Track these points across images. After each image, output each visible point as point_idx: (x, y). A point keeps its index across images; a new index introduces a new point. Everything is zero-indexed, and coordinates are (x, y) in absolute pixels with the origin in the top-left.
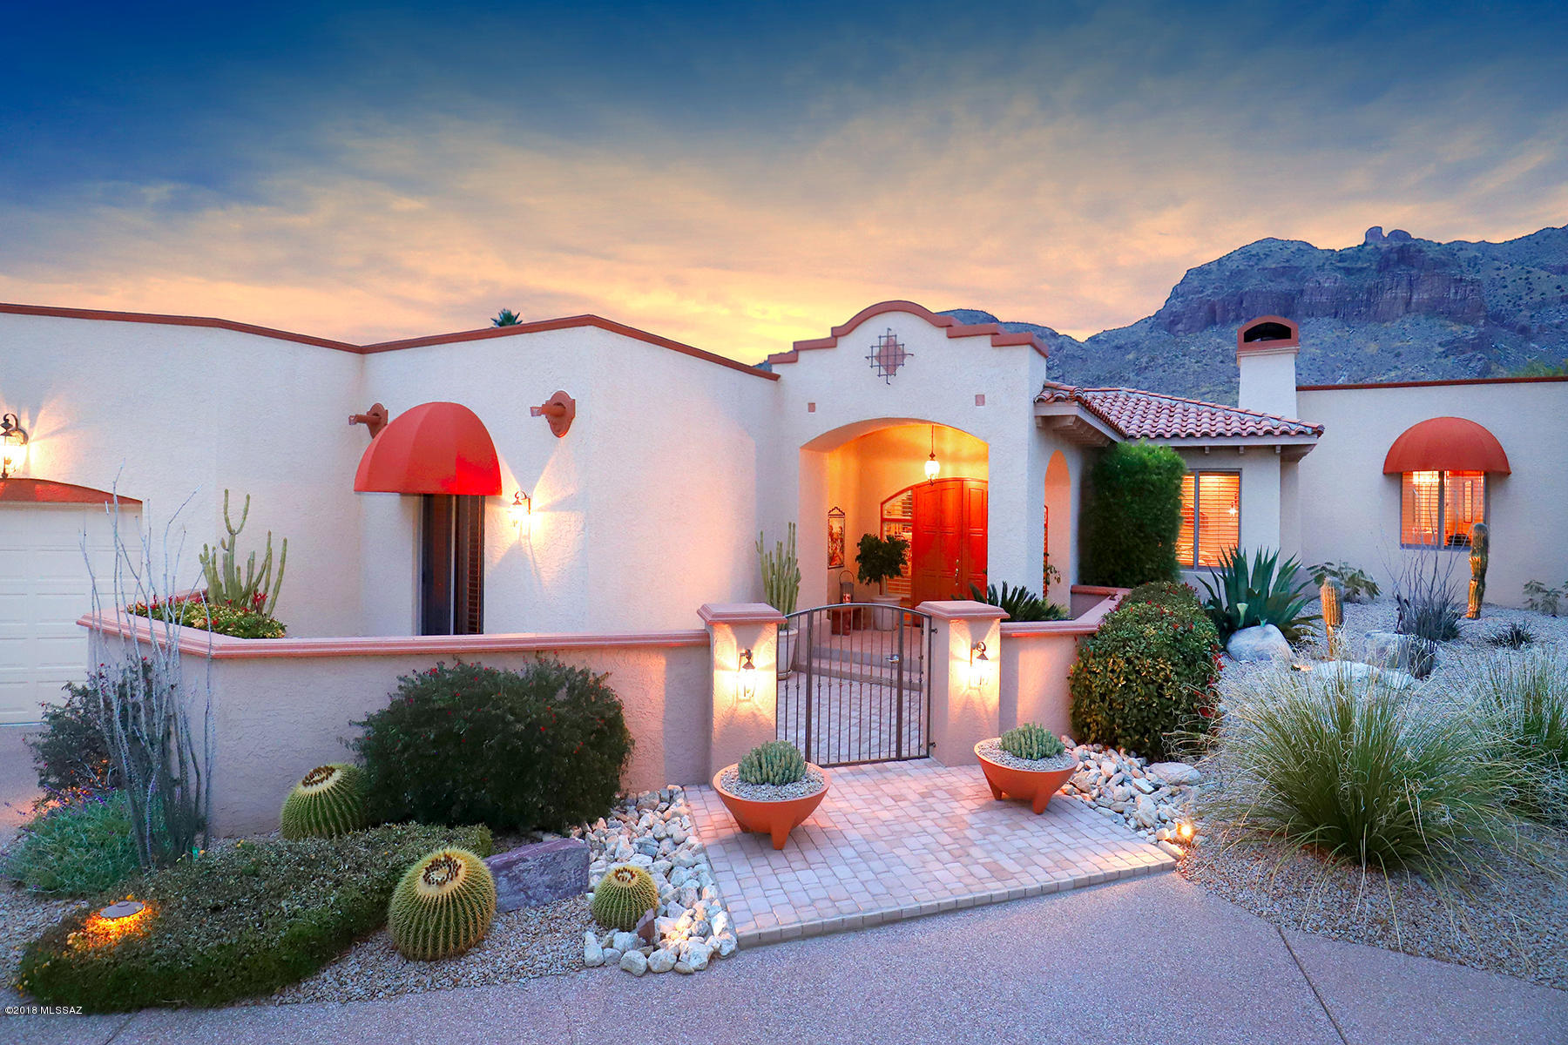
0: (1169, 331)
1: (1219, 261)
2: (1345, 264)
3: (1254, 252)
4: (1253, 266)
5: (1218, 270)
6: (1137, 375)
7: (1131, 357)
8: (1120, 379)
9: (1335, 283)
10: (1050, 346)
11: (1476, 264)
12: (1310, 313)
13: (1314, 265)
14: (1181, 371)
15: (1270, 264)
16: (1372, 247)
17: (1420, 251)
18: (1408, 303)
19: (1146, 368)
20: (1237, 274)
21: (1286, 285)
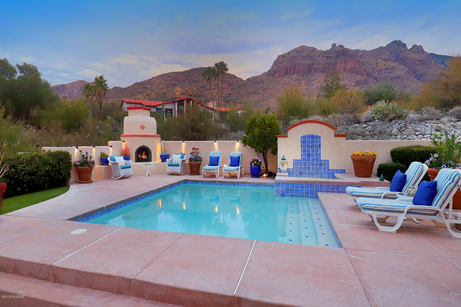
0: (273, 77)
1: (288, 53)
2: (326, 55)
3: (299, 50)
4: (298, 55)
5: (288, 56)
6: (263, 91)
7: (261, 85)
8: (257, 93)
9: (323, 61)
10: (234, 81)
11: (362, 57)
12: (316, 71)
13: (317, 55)
14: (277, 90)
15: (303, 54)
16: (334, 49)
17: (348, 51)
18: (345, 69)
19: (266, 89)
20: (294, 57)
21: (308, 62)
